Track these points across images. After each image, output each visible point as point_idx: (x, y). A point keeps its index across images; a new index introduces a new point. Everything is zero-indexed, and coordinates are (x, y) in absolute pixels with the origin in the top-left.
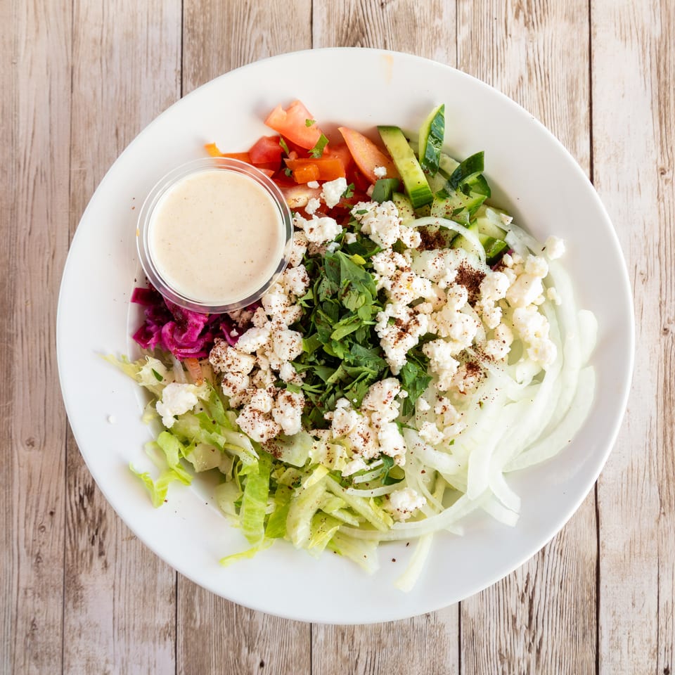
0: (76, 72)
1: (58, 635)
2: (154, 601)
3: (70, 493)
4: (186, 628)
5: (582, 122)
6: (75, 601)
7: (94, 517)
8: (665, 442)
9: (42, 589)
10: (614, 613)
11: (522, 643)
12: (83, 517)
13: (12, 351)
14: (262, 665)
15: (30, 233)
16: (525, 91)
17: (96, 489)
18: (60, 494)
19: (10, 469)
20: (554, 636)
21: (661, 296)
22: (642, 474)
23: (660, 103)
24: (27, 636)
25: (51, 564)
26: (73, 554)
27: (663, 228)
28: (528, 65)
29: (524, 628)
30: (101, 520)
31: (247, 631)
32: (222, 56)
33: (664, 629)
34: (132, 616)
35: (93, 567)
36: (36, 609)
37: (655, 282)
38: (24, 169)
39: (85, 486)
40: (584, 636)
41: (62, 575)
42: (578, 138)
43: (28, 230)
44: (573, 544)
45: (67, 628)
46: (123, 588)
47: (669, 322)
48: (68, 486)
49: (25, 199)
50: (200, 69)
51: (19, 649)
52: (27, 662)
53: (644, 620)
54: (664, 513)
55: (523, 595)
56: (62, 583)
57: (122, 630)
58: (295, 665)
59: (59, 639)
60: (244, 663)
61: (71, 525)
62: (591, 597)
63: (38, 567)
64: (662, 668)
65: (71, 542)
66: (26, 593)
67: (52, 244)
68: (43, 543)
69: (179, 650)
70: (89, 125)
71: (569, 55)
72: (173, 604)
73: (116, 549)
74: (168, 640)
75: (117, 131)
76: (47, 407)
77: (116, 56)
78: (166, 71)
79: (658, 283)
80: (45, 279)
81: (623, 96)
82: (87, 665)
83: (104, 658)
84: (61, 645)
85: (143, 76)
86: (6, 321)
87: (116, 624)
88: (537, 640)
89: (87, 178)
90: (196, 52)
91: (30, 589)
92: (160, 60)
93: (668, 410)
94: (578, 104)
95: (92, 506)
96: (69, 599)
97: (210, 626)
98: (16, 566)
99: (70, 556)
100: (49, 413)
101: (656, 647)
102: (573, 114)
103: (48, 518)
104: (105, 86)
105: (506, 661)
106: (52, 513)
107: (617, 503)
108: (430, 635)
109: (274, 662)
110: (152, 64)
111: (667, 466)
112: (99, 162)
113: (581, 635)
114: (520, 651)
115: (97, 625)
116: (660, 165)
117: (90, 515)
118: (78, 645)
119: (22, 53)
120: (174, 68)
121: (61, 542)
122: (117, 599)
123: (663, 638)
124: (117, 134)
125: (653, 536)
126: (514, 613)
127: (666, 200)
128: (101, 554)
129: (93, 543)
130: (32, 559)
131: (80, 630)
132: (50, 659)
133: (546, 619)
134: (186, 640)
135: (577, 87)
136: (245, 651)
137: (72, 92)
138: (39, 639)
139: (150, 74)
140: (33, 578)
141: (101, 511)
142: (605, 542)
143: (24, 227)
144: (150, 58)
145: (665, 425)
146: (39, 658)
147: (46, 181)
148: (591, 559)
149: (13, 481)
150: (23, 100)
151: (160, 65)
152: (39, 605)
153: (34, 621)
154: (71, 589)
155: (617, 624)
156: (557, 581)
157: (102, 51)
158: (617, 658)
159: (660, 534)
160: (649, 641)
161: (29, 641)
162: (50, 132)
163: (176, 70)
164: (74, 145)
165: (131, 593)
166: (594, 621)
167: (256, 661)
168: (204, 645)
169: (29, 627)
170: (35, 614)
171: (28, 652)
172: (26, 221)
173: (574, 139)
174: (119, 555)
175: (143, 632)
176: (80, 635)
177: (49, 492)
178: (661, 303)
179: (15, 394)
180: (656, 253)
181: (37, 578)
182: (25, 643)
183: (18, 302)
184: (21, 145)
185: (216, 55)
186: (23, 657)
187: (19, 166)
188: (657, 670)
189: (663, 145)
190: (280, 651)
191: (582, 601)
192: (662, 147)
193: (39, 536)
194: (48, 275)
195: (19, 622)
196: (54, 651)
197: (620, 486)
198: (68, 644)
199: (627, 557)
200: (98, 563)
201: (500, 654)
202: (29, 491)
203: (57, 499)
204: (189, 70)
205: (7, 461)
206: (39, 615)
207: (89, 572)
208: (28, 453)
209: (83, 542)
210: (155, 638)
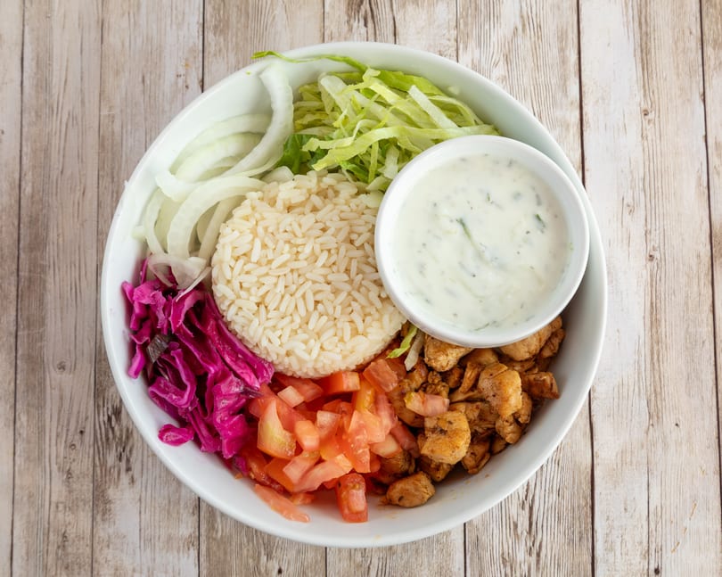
0: (106, 25)
1: (87, 545)
2: (178, 513)
3: (99, 413)
4: (208, 538)
5: (572, 69)
6: (104, 514)
7: (121, 435)
8: (652, 359)
9: (73, 503)
10: (608, 517)
11: (523, 547)
12: (111, 436)
13: (45, 281)
14: (280, 571)
15: (62, 172)
16: (520, 40)
17: (123, 409)
18: (89, 414)
19: (43, 391)
20: (552, 540)
21: (646, 225)
22: (632, 389)
23: (642, 51)
24: (59, 547)
25: (81, 479)
26: (101, 470)
27: (647, 163)
28: (522, 17)
29: (525, 534)
30: (128, 438)
31: (266, 541)
32: (241, 10)
33: (654, 532)
34: (157, 527)
35: (121, 482)
36: (67, 522)
37: (641, 213)
38: (57, 113)
39: (113, 407)
40: (580, 540)
41: (91, 490)
42: (568, 83)
43: (61, 168)
44: (569, 455)
45: (96, 539)
46: (148, 501)
47: (654, 249)
48: (97, 407)
49: (57, 142)
50: (220, 21)
51: (51, 558)
52: (59, 572)
53: (636, 523)
54: (652, 425)
55: (523, 502)
56: (91, 497)
57: (148, 541)
58: (311, 571)
59: (88, 550)
60: (263, 570)
61: (100, 443)
62: (587, 503)
63: (68, 482)
64: (652, 567)
65: (99, 459)
66: (57, 507)
67: (83, 181)
68: (74, 460)
69: (202, 560)
70: (117, 73)
71: (559, 9)
72: (196, 517)
73: (142, 465)
74: (192, 549)
75: (143, 78)
76: (77, 333)
77: (143, 10)
78: (189, 24)
79: (643, 213)
80: (76, 215)
81: (609, 45)
82: (115, 574)
83: (131, 567)
84: (90, 556)
85: (168, 28)
86: (39, 254)
87: (143, 535)
88: (537, 544)
89: (116, 121)
90: (216, 6)
91: (62, 503)
92: (184, 14)
93: (654, 330)
94: (567, 53)
95: (119, 425)
96: (98, 512)
97: (231, 536)
98: (48, 481)
99: (99, 472)
100: (79, 338)
101: (646, 548)
102: (564, 61)
103: (78, 437)
104: (132, 37)
105: (508, 564)
106: (82, 432)
107: (609, 416)
108: (438, 541)
109: (292, 568)
110: (177, 17)
111: (654, 381)
112: (126, 106)
113: (577, 539)
114: (521, 555)
115: (124, 537)
116: (644, 106)
117: (118, 433)
118: (107, 555)
119: (56, 9)
120: (196, 21)
121: (91, 459)
122: (143, 513)
123: (654, 540)
124: (143, 81)
125: (642, 446)
126: (515, 520)
127: (649, 138)
128: (128, 469)
129: (120, 460)
130: (63, 476)
131: (109, 541)
132: (80, 568)
133: (545, 525)
134: (208, 550)
135: (567, 37)
136: (264, 558)
137: (102, 43)
138: (70, 550)
139: (174, 27)
140: (64, 493)
141: (128, 430)
142: (599, 453)
143: (56, 166)
144: (174, 11)
145: (652, 344)
146: (70, 568)
147: (77, 124)
148: (586, 468)
149: (45, 403)
150: (56, 51)
151: (183, 18)
152: (70, 518)
153: (65, 532)
154: (100, 503)
155: (611, 528)
156: (554, 489)
157: (130, 6)
158: (611, 560)
159: (649, 443)
160: (641, 543)
161: (60, 551)
162: (82, 79)
163: (198, 23)
164: (104, 91)
165: (157, 505)
166: (590, 526)
167: (274, 568)
168: (225, 553)
169: (60, 539)
170: (66, 526)
171: (60, 562)
172: (59, 161)
173: (565, 84)
174: (145, 471)
175: (168, 543)
176: (108, 546)
177: (79, 412)
178: (646, 232)
179: (48, 321)
180: (641, 186)
181: (67, 493)
182: (57, 554)
183: (51, 235)
184: (55, 91)
185: (235, 9)
186: (54, 568)
187: (53, 111)
188: (648, 569)
189: (646, 88)
190: (296, 558)
191: (578, 507)
192: (645, 91)
193: (70, 454)
194: (78, 211)
195: (51, 534)
196: (84, 561)
197: (612, 400)
198: (97, 554)
199: (619, 466)
200: (125, 479)
201: (503, 558)
202: (60, 411)
203: (87, 418)
204: (210, 22)
205: (40, 384)
206: (70, 527)
207: (117, 488)
208: (59, 376)
209: (111, 459)
210: (179, 547)
